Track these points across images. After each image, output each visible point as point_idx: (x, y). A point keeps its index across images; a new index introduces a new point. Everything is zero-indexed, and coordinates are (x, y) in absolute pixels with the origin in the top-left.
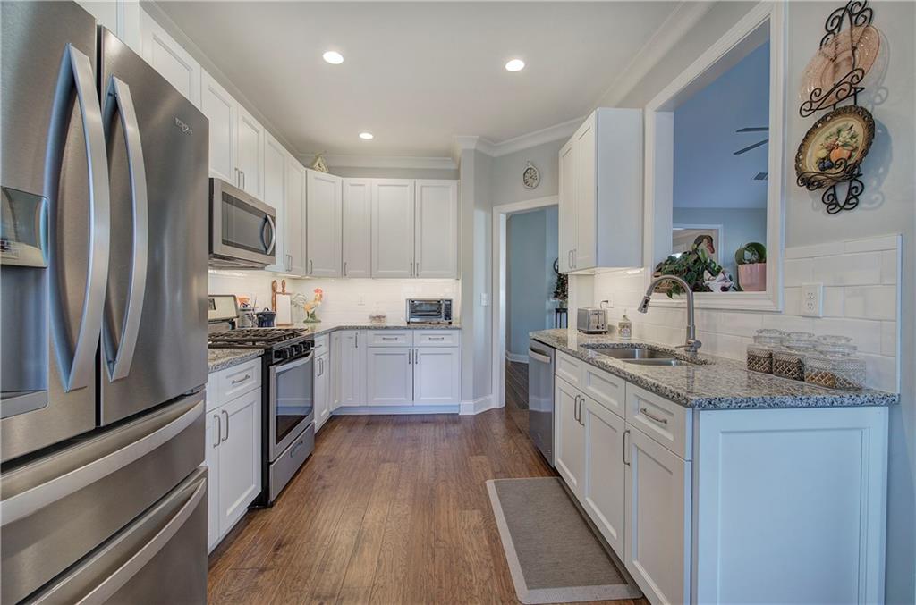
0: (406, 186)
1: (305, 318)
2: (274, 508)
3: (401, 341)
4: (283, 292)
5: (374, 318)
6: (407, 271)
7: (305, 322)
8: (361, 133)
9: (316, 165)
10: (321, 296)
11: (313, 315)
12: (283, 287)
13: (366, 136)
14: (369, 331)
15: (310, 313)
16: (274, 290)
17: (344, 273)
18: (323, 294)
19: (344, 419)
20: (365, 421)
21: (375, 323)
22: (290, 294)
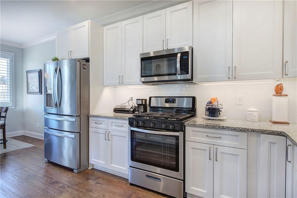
22: (287, 95)
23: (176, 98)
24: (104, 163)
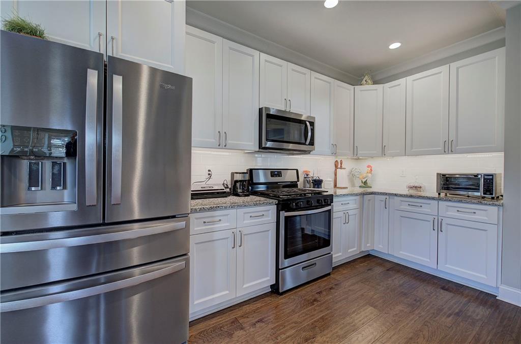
0: (441, 72)
1: (361, 184)
2: (281, 297)
3: (425, 209)
4: (341, 168)
5: (411, 187)
6: (441, 148)
7: (360, 187)
8: (389, 45)
9: (364, 82)
10: (371, 170)
11: (365, 183)
12: (341, 164)
13: (395, 46)
14: (396, 198)
15: (363, 181)
16: (336, 166)
17: (383, 153)
18: (373, 168)
19: (375, 259)
20: (388, 266)
21: (413, 192)
22: (345, 169)
23: (282, 171)
24: (227, 292)
